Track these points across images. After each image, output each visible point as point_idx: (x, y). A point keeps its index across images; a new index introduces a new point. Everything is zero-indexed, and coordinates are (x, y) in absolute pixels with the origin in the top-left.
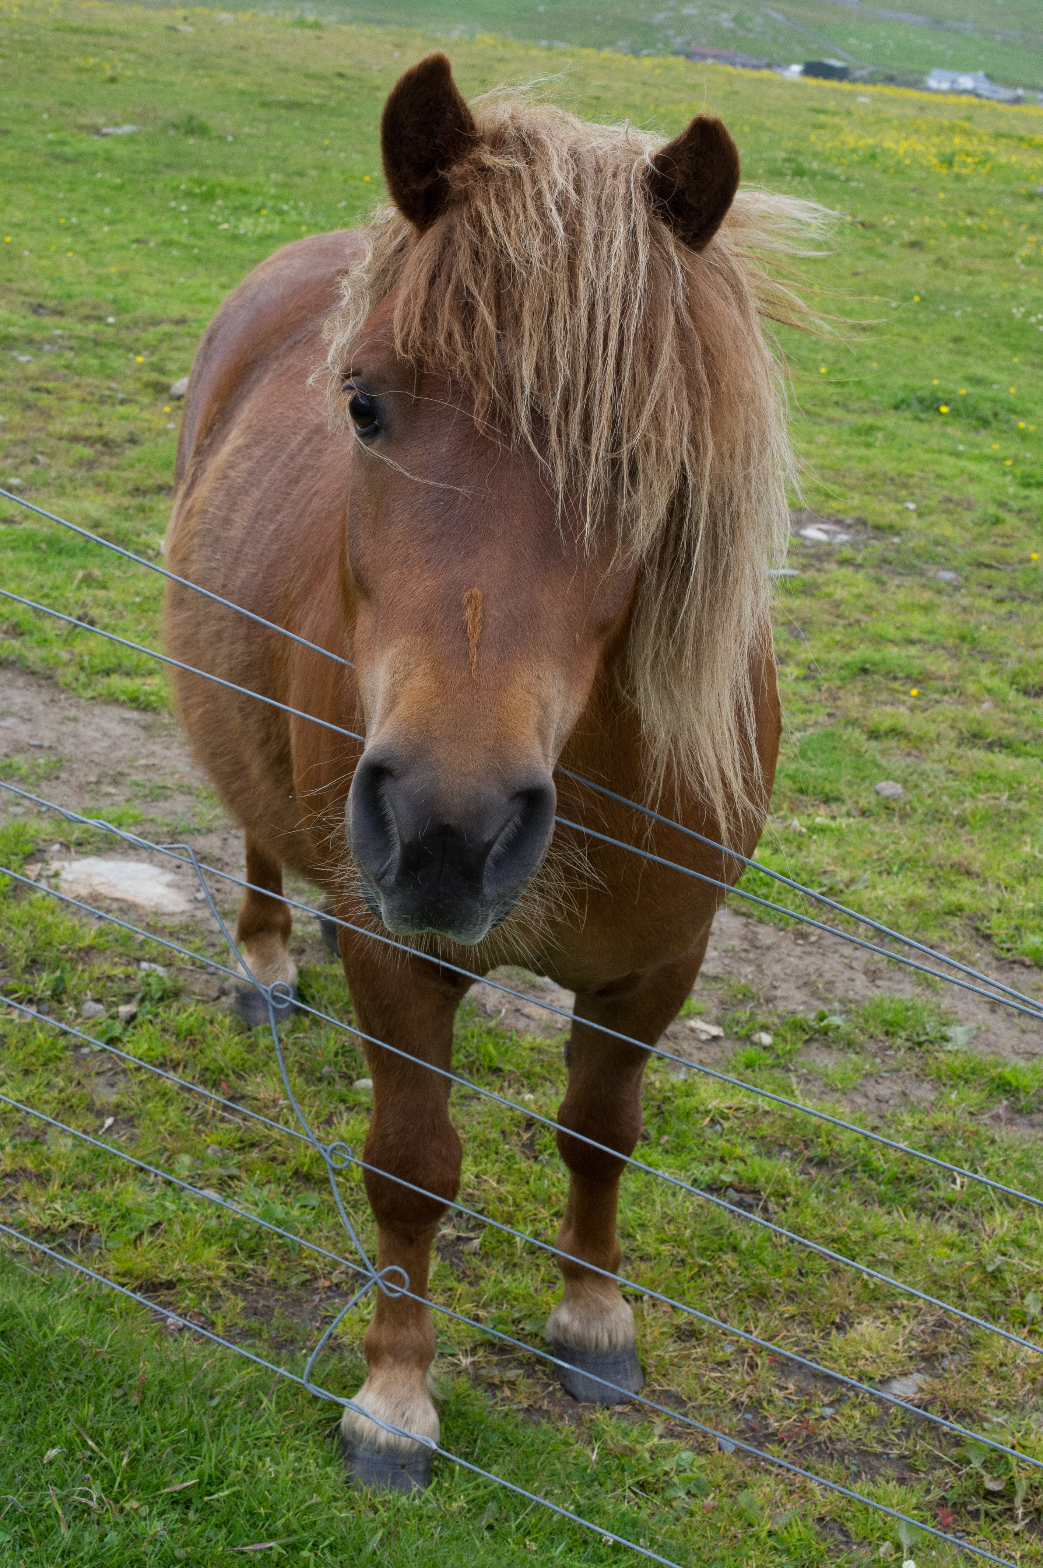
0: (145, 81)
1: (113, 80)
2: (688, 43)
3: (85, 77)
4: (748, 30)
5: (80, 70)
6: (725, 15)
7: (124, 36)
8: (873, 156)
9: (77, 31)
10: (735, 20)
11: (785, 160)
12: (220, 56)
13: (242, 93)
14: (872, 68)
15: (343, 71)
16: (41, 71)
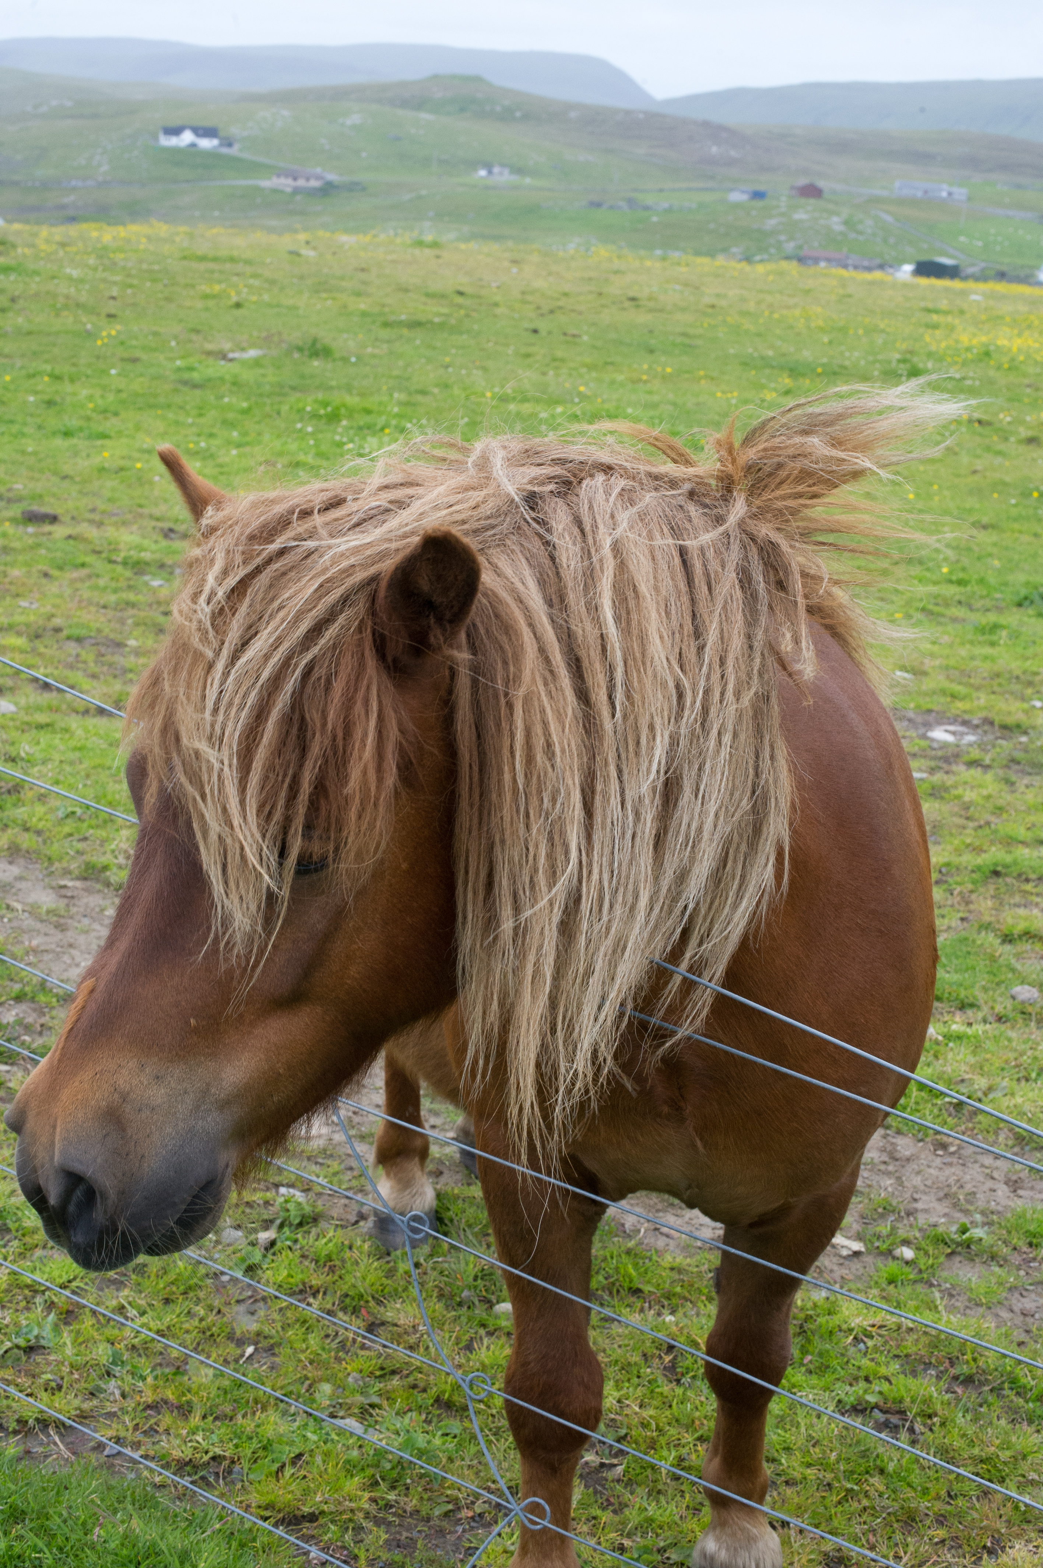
0: (270, 305)
1: (238, 305)
2: (800, 247)
3: (211, 303)
4: (860, 233)
5: (206, 297)
6: (835, 219)
7: (248, 262)
8: (987, 354)
9: (203, 259)
10: (846, 223)
11: (899, 361)
12: (342, 278)
13: (364, 314)
14: (983, 265)
15: (461, 289)
16: (168, 299)
